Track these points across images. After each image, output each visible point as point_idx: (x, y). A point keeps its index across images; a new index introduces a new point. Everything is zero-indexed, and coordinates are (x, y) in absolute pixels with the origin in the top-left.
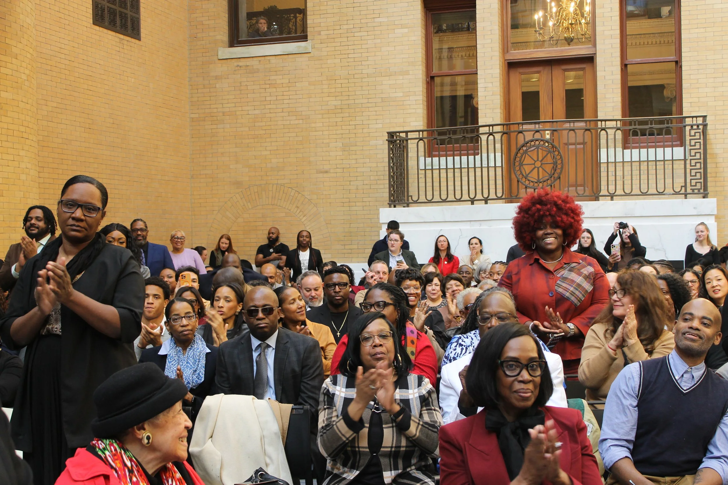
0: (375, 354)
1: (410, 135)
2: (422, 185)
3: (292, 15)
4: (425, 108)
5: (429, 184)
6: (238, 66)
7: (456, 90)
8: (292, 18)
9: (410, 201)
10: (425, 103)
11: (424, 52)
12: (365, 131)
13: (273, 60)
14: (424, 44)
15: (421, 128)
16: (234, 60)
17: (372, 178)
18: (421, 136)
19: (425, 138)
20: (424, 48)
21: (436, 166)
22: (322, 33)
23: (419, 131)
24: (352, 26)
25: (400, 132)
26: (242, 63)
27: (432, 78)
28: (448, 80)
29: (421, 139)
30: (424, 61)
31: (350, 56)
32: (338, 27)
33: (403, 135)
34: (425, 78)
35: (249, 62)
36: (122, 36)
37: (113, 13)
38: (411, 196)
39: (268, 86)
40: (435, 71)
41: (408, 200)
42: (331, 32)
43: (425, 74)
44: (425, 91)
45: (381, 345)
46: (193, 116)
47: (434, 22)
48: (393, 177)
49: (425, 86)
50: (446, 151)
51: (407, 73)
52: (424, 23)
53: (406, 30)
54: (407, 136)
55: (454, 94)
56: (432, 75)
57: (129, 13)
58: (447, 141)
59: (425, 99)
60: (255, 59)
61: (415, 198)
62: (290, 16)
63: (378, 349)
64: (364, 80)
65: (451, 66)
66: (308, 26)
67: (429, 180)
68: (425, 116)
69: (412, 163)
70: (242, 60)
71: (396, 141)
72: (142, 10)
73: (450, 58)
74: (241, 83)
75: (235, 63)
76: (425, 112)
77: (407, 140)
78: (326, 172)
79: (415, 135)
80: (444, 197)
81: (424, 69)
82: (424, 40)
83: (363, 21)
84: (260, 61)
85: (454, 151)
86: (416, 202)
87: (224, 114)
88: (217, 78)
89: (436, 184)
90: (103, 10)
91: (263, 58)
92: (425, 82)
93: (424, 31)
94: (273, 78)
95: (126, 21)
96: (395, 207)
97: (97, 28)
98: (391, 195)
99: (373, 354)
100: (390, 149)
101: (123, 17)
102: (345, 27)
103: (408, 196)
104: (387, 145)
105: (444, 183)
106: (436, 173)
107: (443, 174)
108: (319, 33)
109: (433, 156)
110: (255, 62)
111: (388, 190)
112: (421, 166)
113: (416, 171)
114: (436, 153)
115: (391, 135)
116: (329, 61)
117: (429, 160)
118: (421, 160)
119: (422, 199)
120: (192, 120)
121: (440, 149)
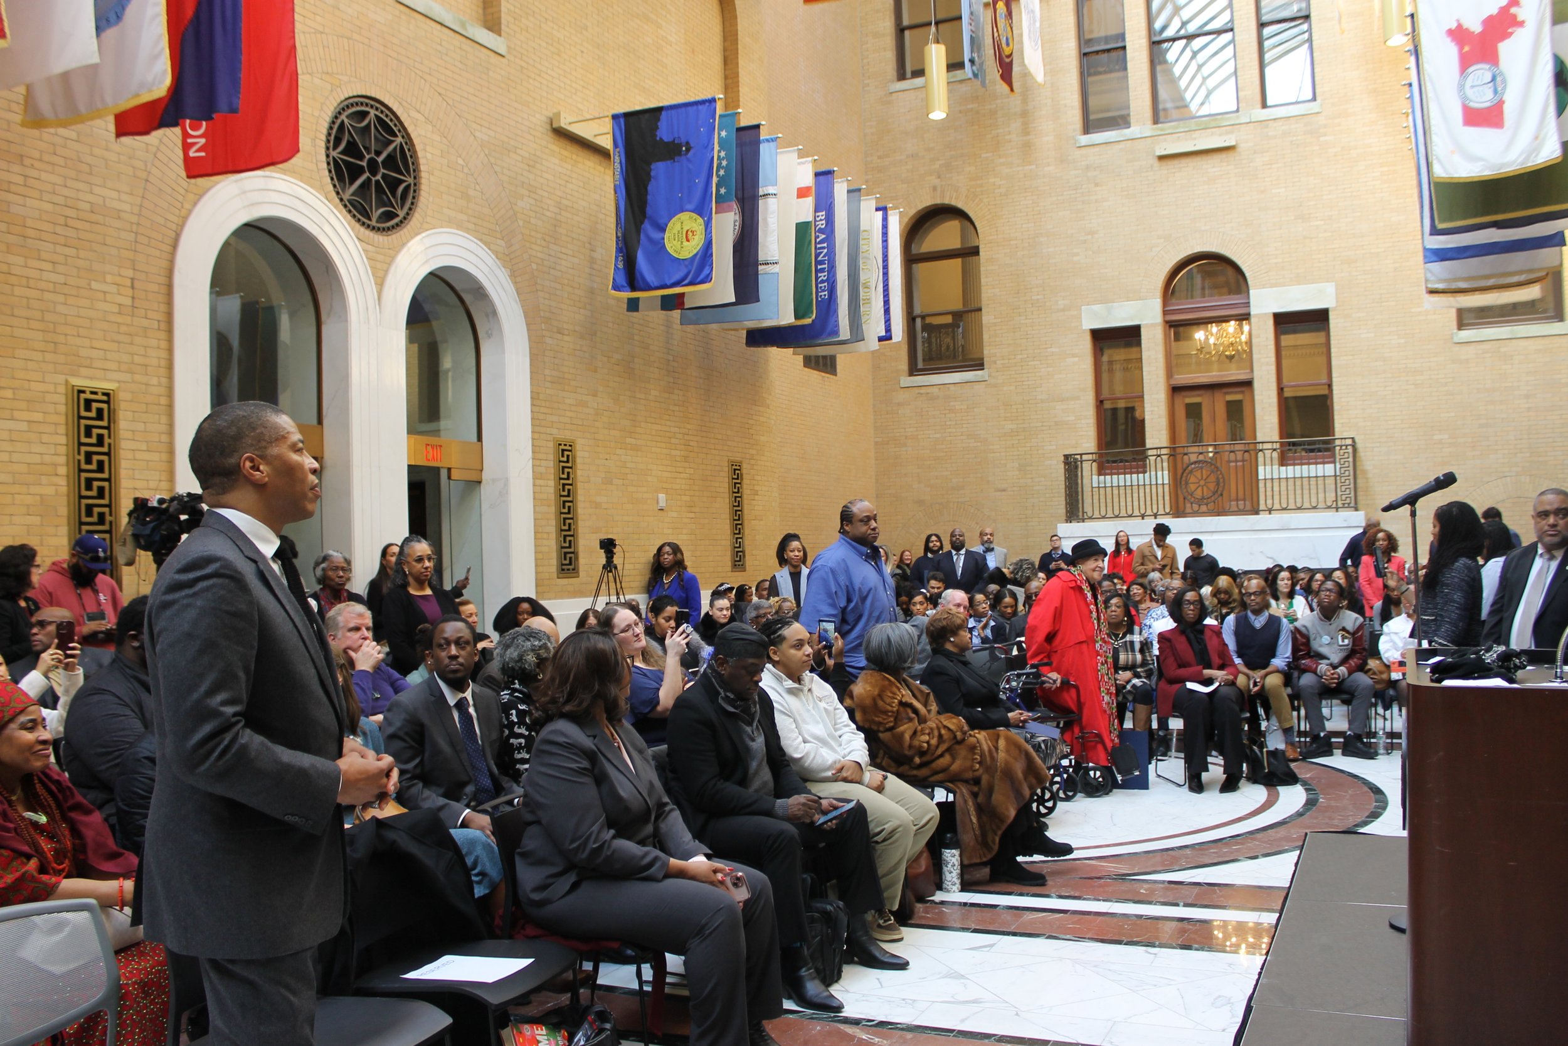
1: (1084, 457)
2: (1096, 502)
4: (1096, 430)
5: (1103, 501)
6: (919, 393)
9: (1085, 517)
10: (1096, 427)
11: (1093, 379)
12: (1040, 452)
13: (952, 387)
15: (1093, 451)
16: (914, 388)
18: (1094, 458)
19: (1097, 459)
20: (1094, 375)
21: (1108, 484)
22: (998, 362)
23: (1091, 454)
24: (1025, 356)
25: (1075, 455)
26: (923, 390)
27: (1102, 402)
29: (1094, 461)
30: (1094, 387)
31: (1025, 383)
32: (1012, 357)
33: (1078, 457)
34: (1095, 402)
35: (929, 390)
36: (822, 374)
38: (1086, 512)
39: (947, 412)
40: (1102, 397)
41: (1083, 516)
42: (1007, 361)
43: (1094, 398)
44: (1095, 414)
46: (877, 440)
47: (1101, 350)
48: (1069, 495)
49: (1095, 410)
51: (1078, 398)
52: (1093, 352)
53: (1076, 359)
54: (1081, 458)
56: (1101, 399)
59: (1095, 422)
60: (934, 387)
61: (1090, 514)
64: (1038, 405)
66: (985, 356)
68: (1096, 438)
69: (1086, 481)
70: (922, 387)
71: (1070, 462)
74: (922, 409)
75: (916, 391)
76: (1095, 433)
77: (1081, 462)
78: (1004, 490)
79: (1090, 457)
81: (1094, 394)
82: (1093, 368)
83: (1036, 351)
84: (939, 389)
86: (1090, 518)
87: (906, 437)
88: (899, 404)
89: (1109, 500)
91: (942, 386)
92: (1095, 407)
93: (1093, 360)
94: (952, 404)
95: (826, 360)
96: (1070, 522)
97: (807, 369)
98: (1067, 512)
100: (1066, 469)
102: (1020, 357)
103: (1083, 513)
104: (1062, 466)
105: (1116, 500)
106: (1109, 490)
107: (1116, 492)
108: (995, 362)
109: (1105, 475)
110: (935, 390)
111: (1063, 506)
112: (1095, 485)
113: (1090, 489)
114: (1107, 471)
115: (1066, 457)
116: (1005, 388)
117: (1102, 478)
118: (1095, 477)
119: (1096, 515)
120: (876, 443)
121: (1111, 468)
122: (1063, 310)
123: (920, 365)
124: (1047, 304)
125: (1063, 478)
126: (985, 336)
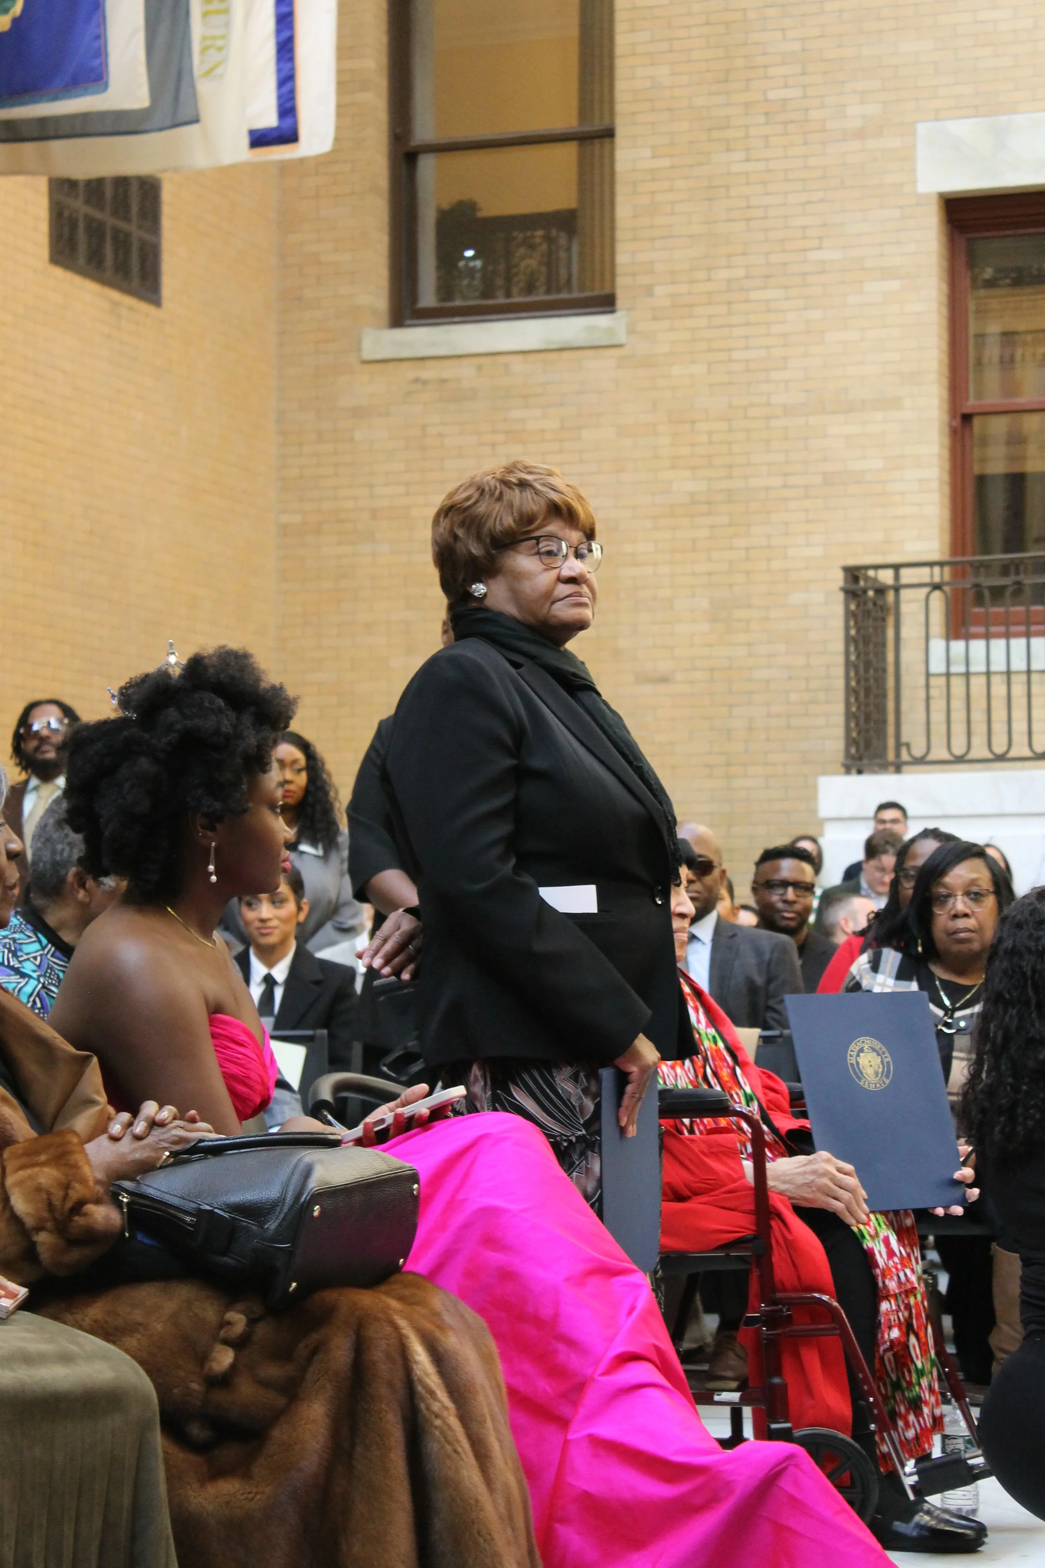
0: (956, 932)
1: (908, 577)
2: (939, 717)
3: (540, 233)
4: (947, 502)
5: (958, 715)
6: (417, 380)
7: (1023, 458)
8: (538, 240)
9: (905, 756)
10: (947, 490)
11: (945, 346)
12: (776, 565)
13: (518, 365)
14: (945, 323)
15: (936, 557)
16: (405, 365)
17: (793, 697)
18: (937, 579)
19: (947, 584)
20: (945, 335)
21: (978, 666)
22: (659, 290)
23: (931, 564)
24: (741, 273)
25: (877, 567)
26: (429, 372)
27: (967, 418)
28: (999, 426)
29: (936, 587)
30: (945, 371)
31: (736, 355)
32: (702, 275)
33: (886, 577)
34: (945, 418)
35: (449, 371)
36: (116, 295)
37: (96, 230)
38: (908, 745)
39: (501, 438)
40: (971, 404)
41: (898, 755)
42: (683, 288)
43: (946, 406)
44: (946, 454)
45: (966, 915)
46: (286, 519)
47: (972, 262)
48: (856, 692)
49: (946, 441)
50: (1007, 624)
51: (895, 403)
52: (945, 264)
53: (894, 285)
54: (897, 577)
55: (1016, 469)
56: (966, 411)
57: (135, 230)
58: (1011, 589)
59: (946, 477)
60: (465, 361)
61: (918, 752)
62: (533, 237)
63: (961, 923)
64: (774, 423)
65: (1010, 388)
66: (619, 270)
67: (958, 704)
68: (947, 526)
69: (911, 655)
70: (428, 363)
71: (865, 591)
72: (167, 223)
73: (1007, 363)
74: (424, 427)
75: (410, 372)
76: (947, 514)
77: (897, 589)
78: (664, 679)
79: (923, 575)
80: (999, 747)
81: (945, 394)
82: (945, 311)
83: (774, 258)
84: (480, 368)
85: (1028, 624)
86: (921, 761)
87: (374, 513)
88: (357, 412)
89: (978, 716)
90: (73, 225)
91: (487, 361)
92: (946, 430)
93: (945, 288)
94: (516, 414)
95: (127, 252)
96: (860, 772)
97: (59, 272)
98: (850, 741)
99: (951, 931)
100: (849, 615)
101: (122, 242)
102: (723, 274)
103: (898, 745)
104: (838, 609)
105: (999, 714)
106: (978, 684)
107: (999, 689)
108: (649, 291)
109: (968, 637)
110: (465, 372)
111: (839, 732)
112: (937, 665)
113: (922, 681)
114: (974, 630)
115: (853, 574)
116: (676, 370)
117: (958, 646)
118: (938, 646)
119: (939, 752)
120: (284, 530)
121: (986, 621)
122: (860, 134)
123: (428, 298)
124: (814, 114)
125: (838, 645)
126: (623, 211)
